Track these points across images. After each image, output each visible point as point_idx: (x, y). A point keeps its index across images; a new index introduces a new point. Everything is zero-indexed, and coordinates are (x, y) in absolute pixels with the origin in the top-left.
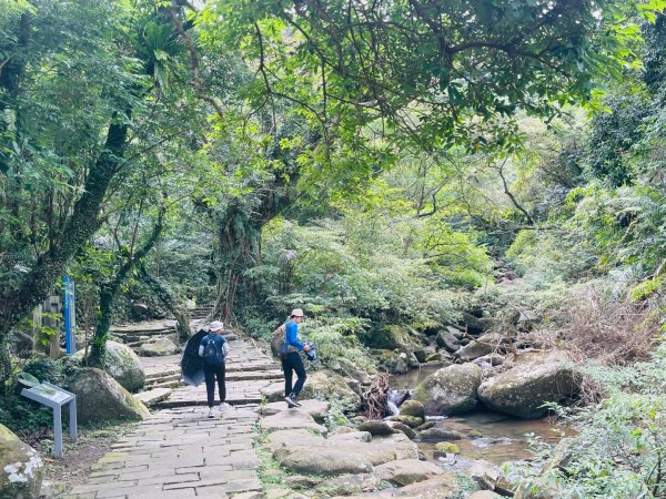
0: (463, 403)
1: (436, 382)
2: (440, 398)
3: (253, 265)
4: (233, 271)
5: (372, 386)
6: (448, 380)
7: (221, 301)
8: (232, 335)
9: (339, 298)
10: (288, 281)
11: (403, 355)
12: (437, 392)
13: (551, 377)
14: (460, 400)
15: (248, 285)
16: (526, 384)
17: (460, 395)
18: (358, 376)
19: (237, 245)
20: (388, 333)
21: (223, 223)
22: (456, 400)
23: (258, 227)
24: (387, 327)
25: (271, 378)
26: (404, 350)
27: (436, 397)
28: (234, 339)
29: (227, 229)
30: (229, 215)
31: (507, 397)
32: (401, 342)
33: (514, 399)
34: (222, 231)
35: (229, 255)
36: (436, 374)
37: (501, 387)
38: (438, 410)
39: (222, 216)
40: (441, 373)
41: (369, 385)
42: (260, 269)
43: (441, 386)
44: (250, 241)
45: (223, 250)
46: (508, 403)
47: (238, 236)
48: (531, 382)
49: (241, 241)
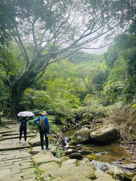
0: (86, 140)
1: (78, 134)
2: (80, 139)
3: (22, 101)
4: (16, 103)
5: (60, 137)
6: (81, 133)
7: (11, 112)
8: (15, 122)
9: (48, 110)
10: (32, 106)
11: (64, 126)
12: (79, 137)
13: (112, 131)
14: (85, 139)
15: (20, 107)
16: (105, 134)
17: (85, 138)
18: (55, 134)
19: (17, 95)
20: (60, 120)
21: (13, 88)
22: (84, 139)
23: (24, 90)
24: (59, 119)
25: (31, 136)
26: (64, 125)
27: (78, 139)
28: (16, 123)
29: (14, 90)
30: (15, 86)
31: (100, 138)
32: (63, 123)
33: (102, 138)
34: (13, 91)
35: (15, 98)
36: (78, 132)
37: (98, 135)
38: (79, 143)
39: (13, 86)
40: (79, 131)
41: (59, 136)
42: (24, 102)
43: (80, 135)
44: (21, 94)
45: (12, 97)
46: (100, 140)
47: (17, 92)
48: (106, 133)
49: (18, 94)
